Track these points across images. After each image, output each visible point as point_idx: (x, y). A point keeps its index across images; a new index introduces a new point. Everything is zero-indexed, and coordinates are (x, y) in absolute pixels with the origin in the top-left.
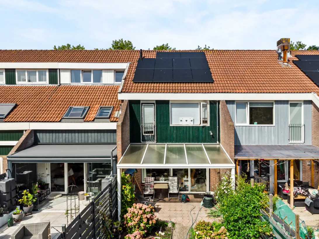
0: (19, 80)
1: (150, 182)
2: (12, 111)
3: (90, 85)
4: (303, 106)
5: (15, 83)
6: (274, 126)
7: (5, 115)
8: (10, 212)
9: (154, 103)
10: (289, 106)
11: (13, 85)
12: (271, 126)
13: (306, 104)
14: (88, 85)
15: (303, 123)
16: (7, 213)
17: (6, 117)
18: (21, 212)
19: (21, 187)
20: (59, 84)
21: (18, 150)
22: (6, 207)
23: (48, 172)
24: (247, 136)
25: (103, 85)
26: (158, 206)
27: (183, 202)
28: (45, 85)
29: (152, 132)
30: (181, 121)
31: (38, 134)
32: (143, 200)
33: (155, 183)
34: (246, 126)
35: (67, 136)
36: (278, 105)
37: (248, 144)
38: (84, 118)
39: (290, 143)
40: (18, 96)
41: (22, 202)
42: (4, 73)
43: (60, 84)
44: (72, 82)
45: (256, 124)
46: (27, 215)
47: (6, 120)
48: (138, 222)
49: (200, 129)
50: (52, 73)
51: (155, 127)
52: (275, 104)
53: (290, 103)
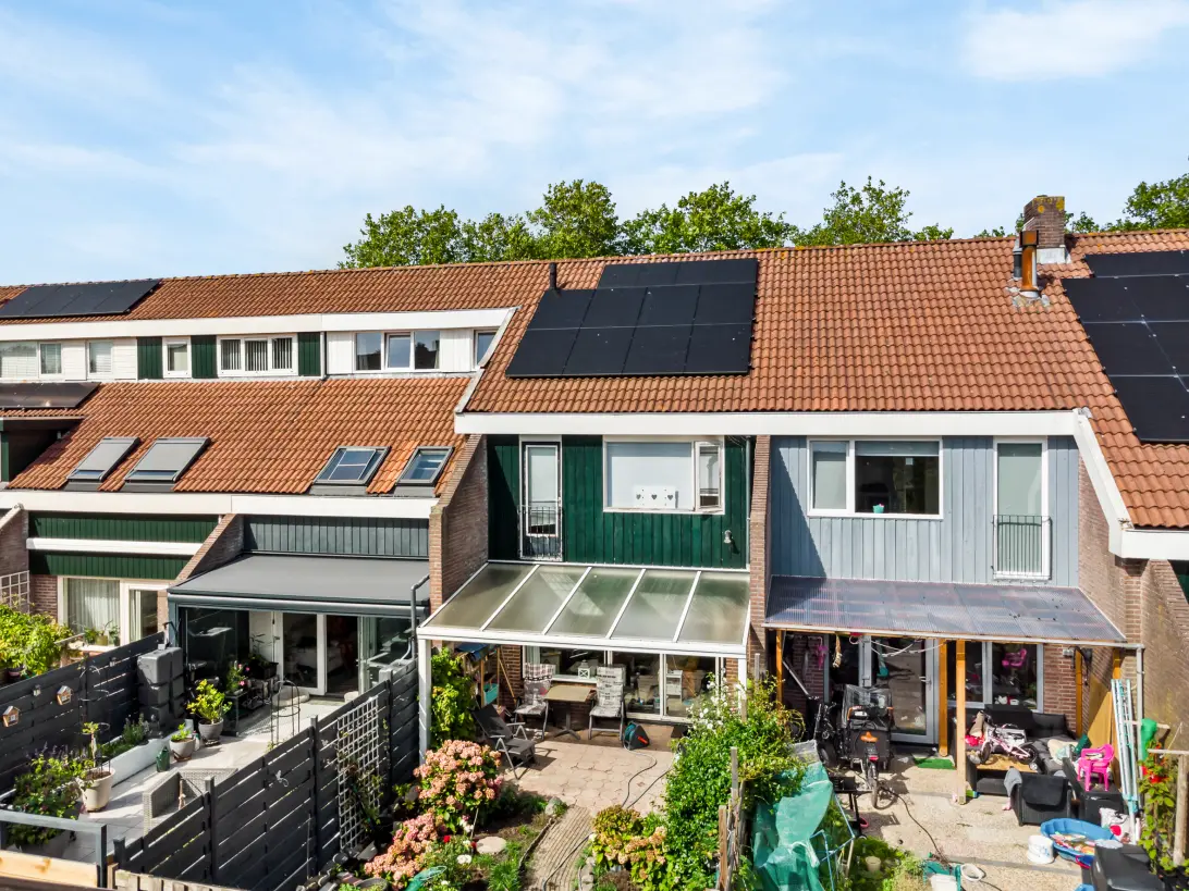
0: (226, 366)
1: (538, 679)
2: (195, 459)
3: (406, 377)
4: (1045, 454)
5: (214, 376)
6: (941, 521)
7: (178, 473)
8: (165, 735)
9: (558, 443)
10: (996, 453)
11: (210, 381)
12: (930, 521)
13: (1057, 448)
14: (400, 377)
15: (1045, 513)
16: (158, 737)
17: (179, 479)
18: (190, 736)
19: (199, 669)
20: (322, 377)
21: (197, 572)
22: (157, 719)
23: (277, 630)
24: (847, 551)
25: (441, 375)
26: (550, 751)
27: (627, 745)
28: (288, 380)
29: (550, 529)
30: (639, 497)
31: (253, 526)
32: (498, 731)
33: (554, 683)
34: (843, 518)
35: (323, 534)
36: (955, 451)
37: (849, 577)
38: (367, 484)
39: (998, 580)
40: (217, 414)
41: (197, 712)
42: (189, 347)
43: (328, 375)
44: (358, 368)
45: (878, 513)
46: (207, 746)
47: (178, 488)
48: (442, 789)
49: (696, 525)
50: (307, 344)
51: (559, 514)
52: (944, 447)
53: (999, 445)
